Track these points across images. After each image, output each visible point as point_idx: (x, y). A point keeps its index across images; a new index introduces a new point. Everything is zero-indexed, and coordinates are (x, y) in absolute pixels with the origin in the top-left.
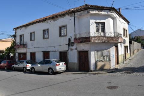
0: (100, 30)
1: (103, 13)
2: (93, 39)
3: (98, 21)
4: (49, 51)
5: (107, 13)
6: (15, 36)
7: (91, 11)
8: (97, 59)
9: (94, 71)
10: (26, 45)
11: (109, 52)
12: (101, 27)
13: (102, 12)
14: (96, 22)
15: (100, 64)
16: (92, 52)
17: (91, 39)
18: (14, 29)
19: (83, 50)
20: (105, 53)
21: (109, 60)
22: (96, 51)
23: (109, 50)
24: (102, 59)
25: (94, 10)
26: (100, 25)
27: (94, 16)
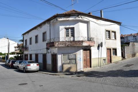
0: (70, 35)
1: (71, 19)
2: (57, 44)
3: (68, 27)
4: (38, 54)
5: (74, 19)
6: (23, 41)
7: (59, 18)
8: (63, 62)
9: (60, 72)
10: (28, 48)
11: (75, 55)
12: (71, 31)
13: (69, 18)
14: (65, 28)
15: (66, 67)
16: (59, 55)
17: (55, 44)
18: (22, 35)
19: (54, 53)
20: (72, 56)
21: (76, 63)
22: (62, 55)
23: (75, 53)
24: (68, 62)
25: (62, 17)
26: (70, 30)
27: (63, 23)
